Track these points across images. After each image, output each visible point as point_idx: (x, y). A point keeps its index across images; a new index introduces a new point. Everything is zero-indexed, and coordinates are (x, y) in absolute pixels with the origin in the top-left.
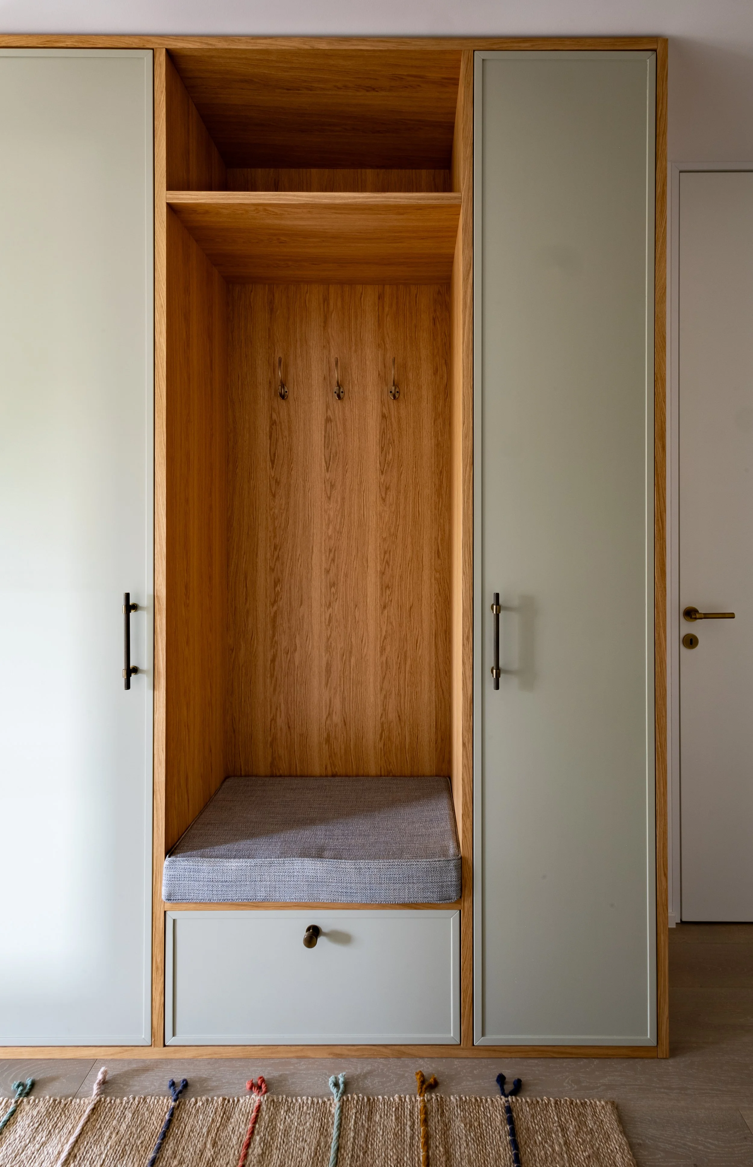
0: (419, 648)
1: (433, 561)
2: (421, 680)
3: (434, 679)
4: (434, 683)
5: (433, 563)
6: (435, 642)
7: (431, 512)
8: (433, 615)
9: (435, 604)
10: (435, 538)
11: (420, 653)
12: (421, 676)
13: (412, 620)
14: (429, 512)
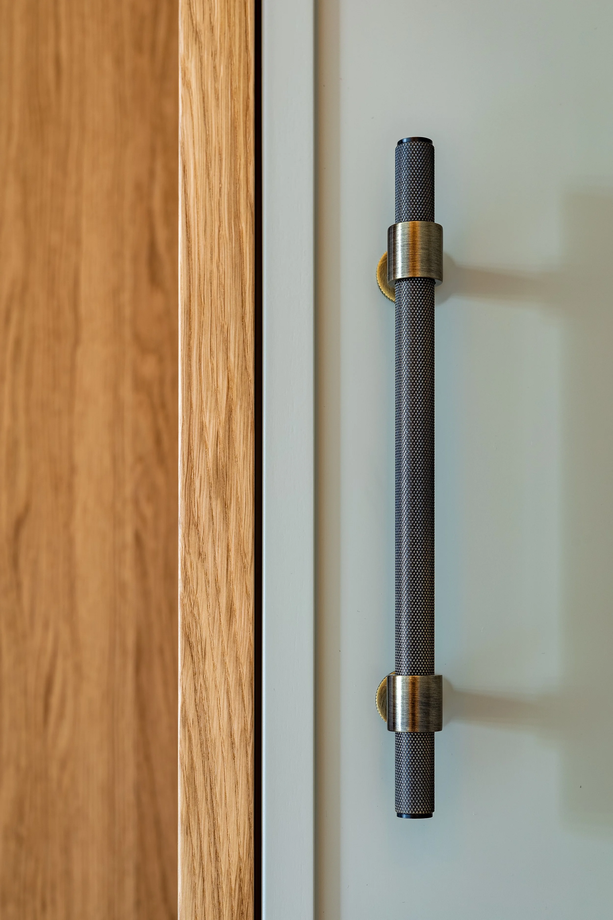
0: (61, 716)
1: (126, 296)
2: (68, 874)
3: (130, 866)
4: (130, 883)
5: (128, 311)
6: (139, 690)
7: (118, 61)
8: (129, 556)
9: (136, 502)
10: (138, 187)
11: (63, 742)
12: (66, 851)
13: (26, 581)
14: (108, 62)
